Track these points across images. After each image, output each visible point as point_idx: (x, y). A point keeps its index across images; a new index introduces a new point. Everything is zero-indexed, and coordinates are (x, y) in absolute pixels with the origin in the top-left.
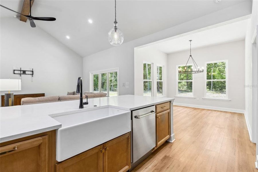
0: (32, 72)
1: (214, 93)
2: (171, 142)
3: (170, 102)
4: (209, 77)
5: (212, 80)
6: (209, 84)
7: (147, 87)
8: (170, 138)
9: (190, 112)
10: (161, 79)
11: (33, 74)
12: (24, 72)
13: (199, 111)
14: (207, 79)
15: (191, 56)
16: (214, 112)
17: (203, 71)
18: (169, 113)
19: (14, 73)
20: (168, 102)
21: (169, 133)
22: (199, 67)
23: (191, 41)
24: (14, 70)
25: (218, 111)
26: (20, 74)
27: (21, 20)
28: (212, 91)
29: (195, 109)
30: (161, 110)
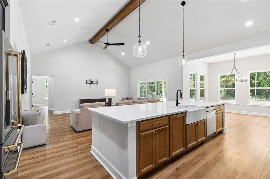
0: (96, 82)
1: (258, 101)
2: (223, 132)
3: (223, 105)
4: (252, 85)
5: (256, 88)
6: (252, 91)
7: (192, 94)
8: (223, 130)
9: (233, 116)
10: (203, 87)
11: (97, 84)
12: (92, 82)
13: (242, 116)
14: (251, 87)
15: (234, 67)
16: (258, 117)
17: (247, 81)
18: (222, 112)
19: (87, 83)
20: (221, 105)
21: (223, 126)
22: (243, 78)
23: (234, 54)
24: (87, 81)
25: (262, 116)
26: (90, 84)
27: (90, 43)
28: (256, 98)
29: (239, 114)
30: (219, 109)
